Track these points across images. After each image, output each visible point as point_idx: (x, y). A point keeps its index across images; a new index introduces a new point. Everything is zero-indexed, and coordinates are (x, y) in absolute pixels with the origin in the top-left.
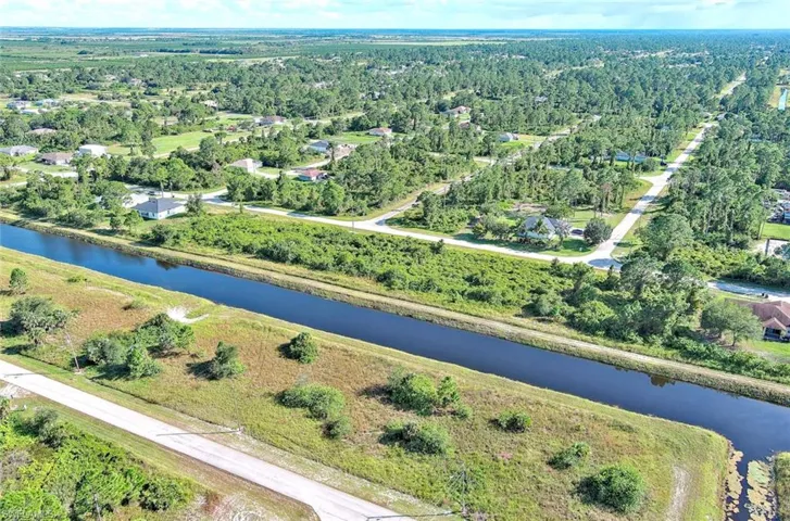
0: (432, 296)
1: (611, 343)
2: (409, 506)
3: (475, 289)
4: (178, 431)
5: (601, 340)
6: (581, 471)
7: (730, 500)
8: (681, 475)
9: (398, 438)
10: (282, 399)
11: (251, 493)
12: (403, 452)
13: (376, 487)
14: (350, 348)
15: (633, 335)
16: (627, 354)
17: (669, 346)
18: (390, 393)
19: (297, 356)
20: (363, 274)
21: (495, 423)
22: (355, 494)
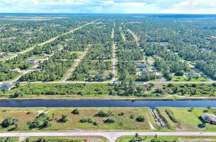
0: (91, 95)
1: (126, 97)
2: (116, 130)
3: (98, 92)
4: (67, 133)
5: (124, 97)
6: (135, 118)
7: (154, 116)
8: (147, 114)
9: (106, 122)
10: (81, 121)
11: (91, 137)
12: (109, 123)
13: (109, 130)
14: (85, 109)
15: (129, 95)
16: (130, 98)
17: (135, 95)
18: (100, 115)
19: (77, 113)
20: (74, 94)
21: (119, 115)
22: (107, 132)
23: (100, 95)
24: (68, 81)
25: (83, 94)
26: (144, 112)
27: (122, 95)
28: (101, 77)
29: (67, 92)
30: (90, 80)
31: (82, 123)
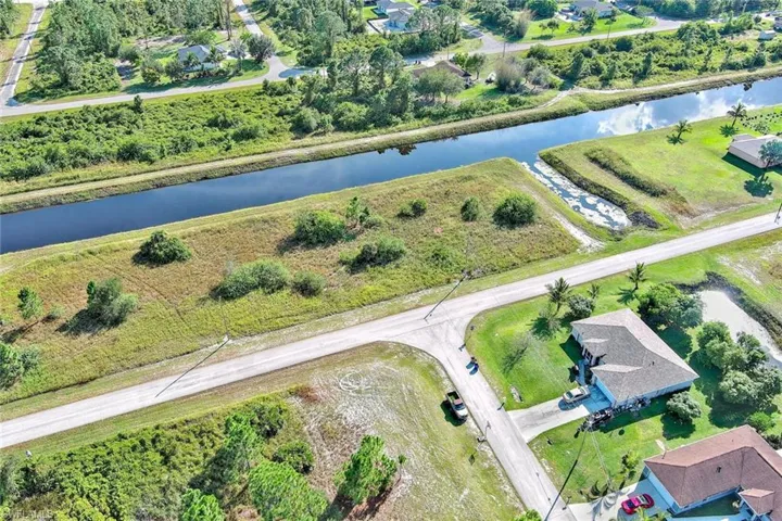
0: (196, 153)
1: (383, 130)
2: (432, 296)
3: (231, 131)
4: (170, 380)
5: (375, 131)
8: (525, 188)
10: (222, 293)
11: (322, 367)
12: (381, 269)
13: (397, 301)
14: (208, 226)
15: (395, 119)
16: (401, 134)
17: (419, 117)
18: (305, 239)
19: (173, 257)
20: (97, 160)
21: (403, 215)
22: (390, 314)
23: (250, 145)
24: (28, 101)
25: (154, 154)
26: (506, 181)
27: (358, 126)
28: (208, 60)
29: (52, 157)
30: (154, 80)
31: (229, 304)
